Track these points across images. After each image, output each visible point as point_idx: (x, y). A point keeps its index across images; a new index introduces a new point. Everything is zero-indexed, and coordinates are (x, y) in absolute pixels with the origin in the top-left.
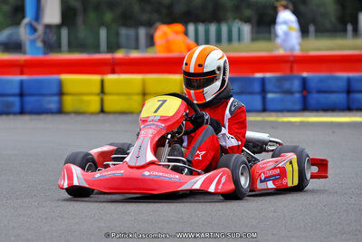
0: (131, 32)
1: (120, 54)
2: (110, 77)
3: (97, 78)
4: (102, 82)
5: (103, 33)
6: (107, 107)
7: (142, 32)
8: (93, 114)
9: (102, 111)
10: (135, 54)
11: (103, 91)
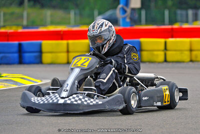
0: (184, 12)
1: (176, 26)
2: (170, 40)
3: (162, 40)
4: (166, 43)
5: (167, 13)
6: (168, 59)
7: (190, 12)
8: (159, 63)
9: (165, 61)
10: (186, 26)
11: (166, 49)
